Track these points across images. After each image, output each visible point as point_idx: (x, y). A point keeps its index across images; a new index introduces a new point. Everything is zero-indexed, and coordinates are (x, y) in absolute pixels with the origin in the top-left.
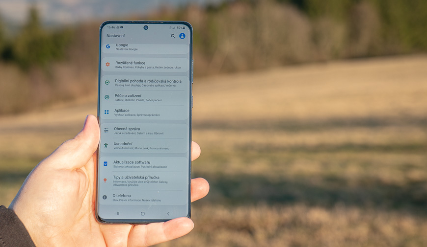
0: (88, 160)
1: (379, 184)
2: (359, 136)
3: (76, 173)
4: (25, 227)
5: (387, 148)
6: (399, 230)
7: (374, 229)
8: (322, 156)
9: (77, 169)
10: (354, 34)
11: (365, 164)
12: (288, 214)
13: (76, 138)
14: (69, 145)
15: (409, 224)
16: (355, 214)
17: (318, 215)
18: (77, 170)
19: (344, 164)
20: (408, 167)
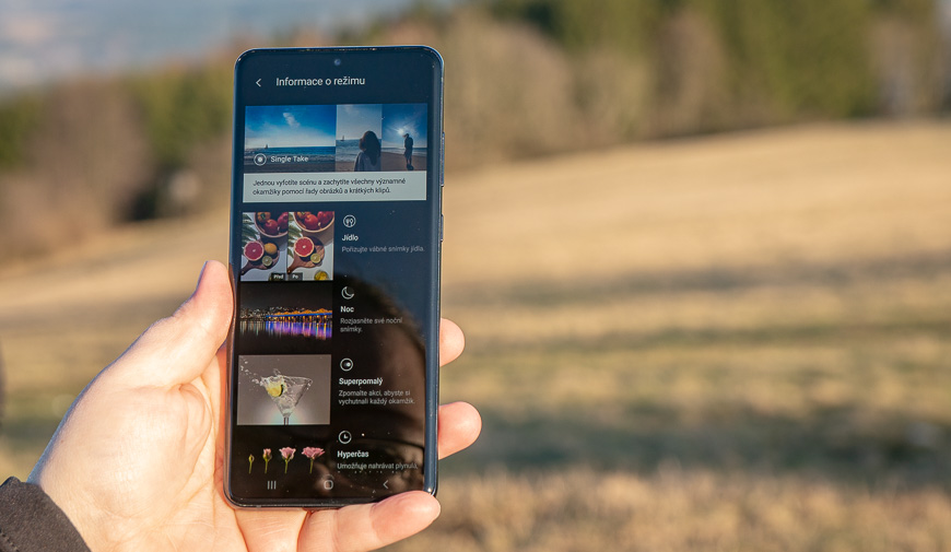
0: (208, 365)
1: (751, 415)
2: (694, 312)
3: (178, 396)
4: (68, 521)
5: (759, 336)
6: (804, 516)
7: (749, 518)
8: (617, 360)
9: (182, 385)
10: (666, 86)
11: (716, 374)
12: (555, 489)
13: (178, 314)
14: (163, 331)
15: (825, 503)
16: (705, 484)
17: (622, 491)
18: (184, 387)
19: (669, 375)
20: (810, 376)
